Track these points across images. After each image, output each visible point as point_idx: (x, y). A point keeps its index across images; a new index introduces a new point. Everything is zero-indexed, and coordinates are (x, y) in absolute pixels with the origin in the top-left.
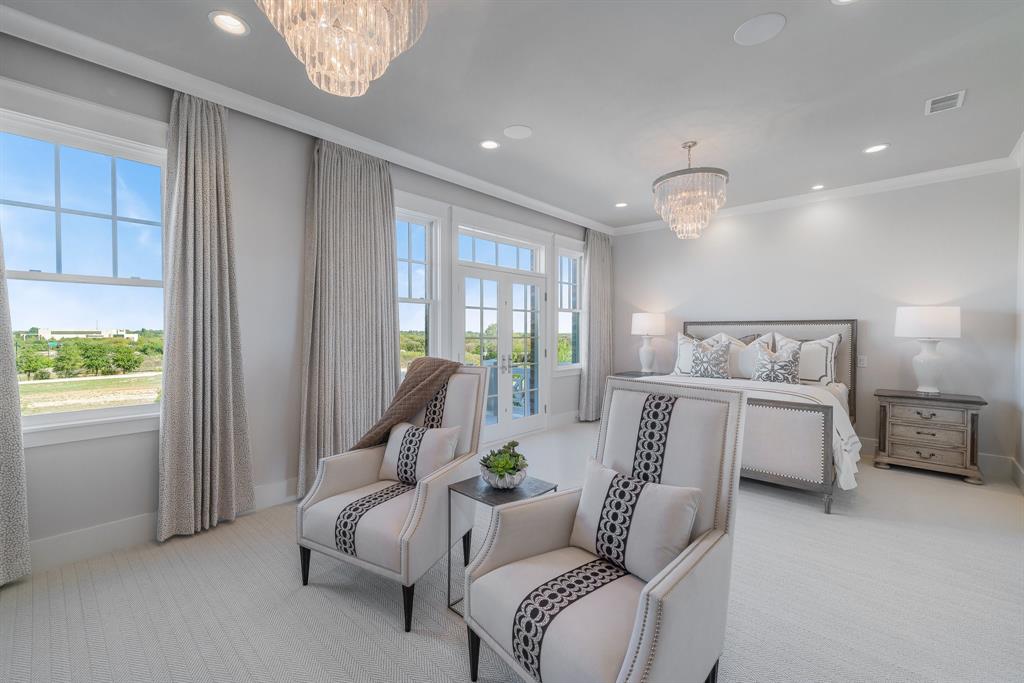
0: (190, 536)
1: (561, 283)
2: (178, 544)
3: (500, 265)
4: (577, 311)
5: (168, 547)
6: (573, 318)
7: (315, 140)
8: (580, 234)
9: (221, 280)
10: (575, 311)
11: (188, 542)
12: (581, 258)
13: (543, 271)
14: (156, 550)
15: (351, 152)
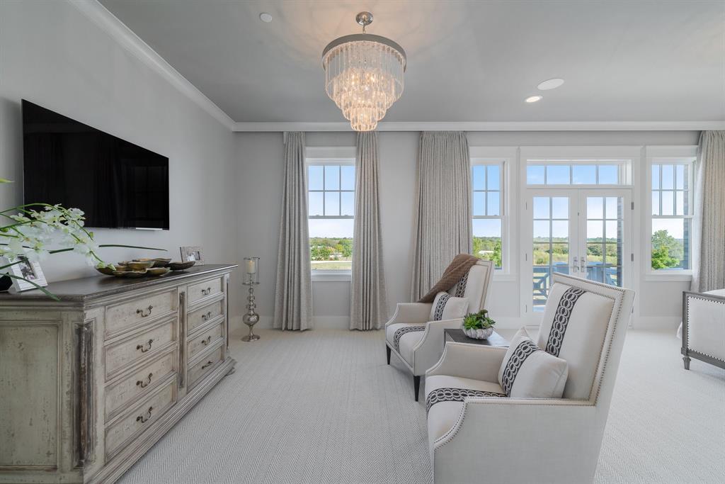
0: (360, 331)
1: (661, 191)
2: (356, 332)
3: (574, 183)
4: (689, 216)
5: (352, 332)
6: (684, 223)
7: (421, 132)
8: (693, 138)
9: (374, 213)
10: (686, 217)
11: (360, 332)
12: (694, 162)
13: (629, 182)
14: (349, 332)
15: (440, 133)
